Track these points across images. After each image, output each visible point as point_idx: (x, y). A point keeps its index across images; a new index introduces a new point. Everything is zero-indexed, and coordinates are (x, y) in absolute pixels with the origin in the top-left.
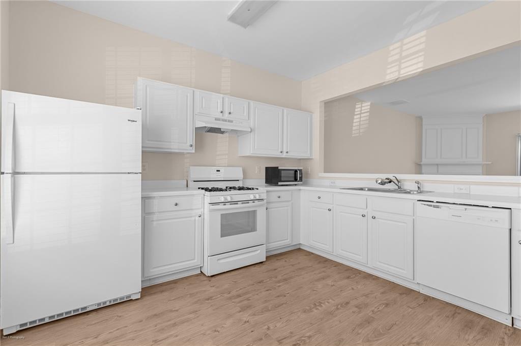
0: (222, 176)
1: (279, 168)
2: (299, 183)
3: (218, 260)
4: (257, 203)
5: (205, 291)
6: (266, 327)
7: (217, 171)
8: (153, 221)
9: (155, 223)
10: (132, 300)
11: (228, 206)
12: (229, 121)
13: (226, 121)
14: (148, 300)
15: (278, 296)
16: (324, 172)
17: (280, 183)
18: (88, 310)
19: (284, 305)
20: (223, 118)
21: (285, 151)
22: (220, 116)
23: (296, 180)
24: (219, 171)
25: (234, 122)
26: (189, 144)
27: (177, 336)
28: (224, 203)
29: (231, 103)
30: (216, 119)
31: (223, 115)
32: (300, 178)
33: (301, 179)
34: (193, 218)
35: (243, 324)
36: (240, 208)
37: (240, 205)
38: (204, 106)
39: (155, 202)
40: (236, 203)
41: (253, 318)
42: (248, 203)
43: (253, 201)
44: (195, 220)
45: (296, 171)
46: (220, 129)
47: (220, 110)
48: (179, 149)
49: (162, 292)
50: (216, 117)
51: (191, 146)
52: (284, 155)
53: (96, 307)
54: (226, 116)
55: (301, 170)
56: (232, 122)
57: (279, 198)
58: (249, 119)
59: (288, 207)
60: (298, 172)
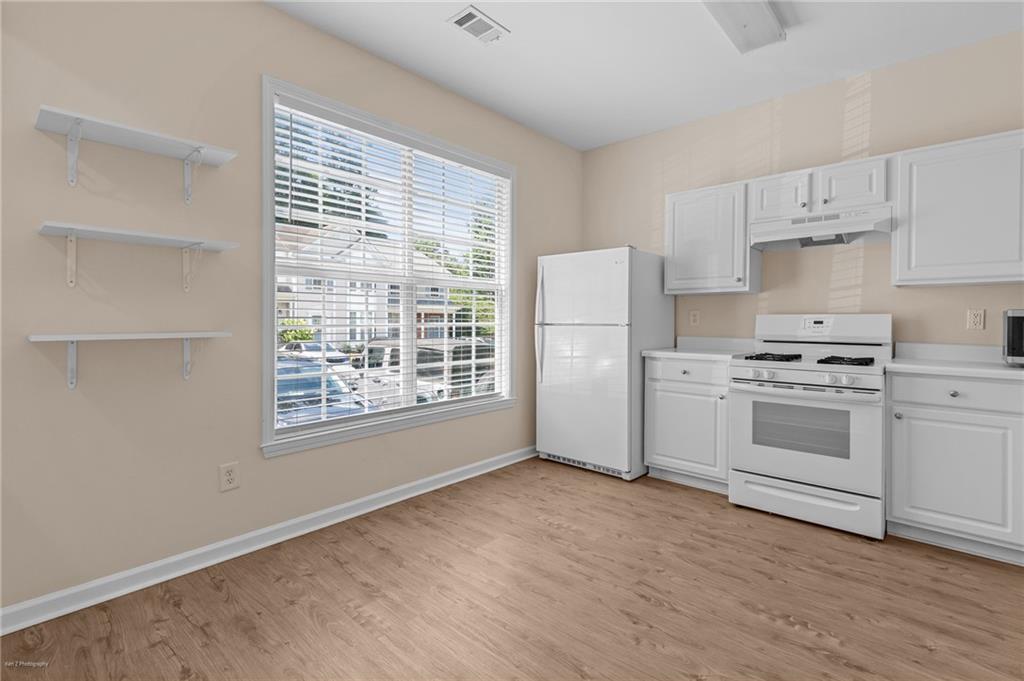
0: (826, 334)
3: (747, 482)
4: (848, 394)
5: (692, 511)
7: (815, 323)
8: (656, 390)
9: (659, 393)
10: (621, 478)
11: (769, 389)
12: (828, 218)
13: (818, 219)
14: (638, 488)
15: (761, 572)
18: (588, 467)
20: (812, 215)
22: (804, 213)
24: (821, 323)
25: (842, 215)
26: (736, 277)
27: (593, 517)
28: (761, 382)
29: (830, 180)
30: (795, 222)
31: (810, 211)
34: (713, 400)
36: (798, 398)
38: (765, 204)
39: (659, 364)
40: (790, 385)
41: (672, 557)
42: (824, 391)
43: (838, 388)
44: (716, 403)
46: (811, 238)
47: (803, 197)
48: (721, 287)
49: (657, 488)
50: (794, 217)
51: (739, 280)
53: (591, 468)
54: (819, 209)
56: (837, 217)
57: (953, 395)
58: (888, 198)
59: (1006, 428)
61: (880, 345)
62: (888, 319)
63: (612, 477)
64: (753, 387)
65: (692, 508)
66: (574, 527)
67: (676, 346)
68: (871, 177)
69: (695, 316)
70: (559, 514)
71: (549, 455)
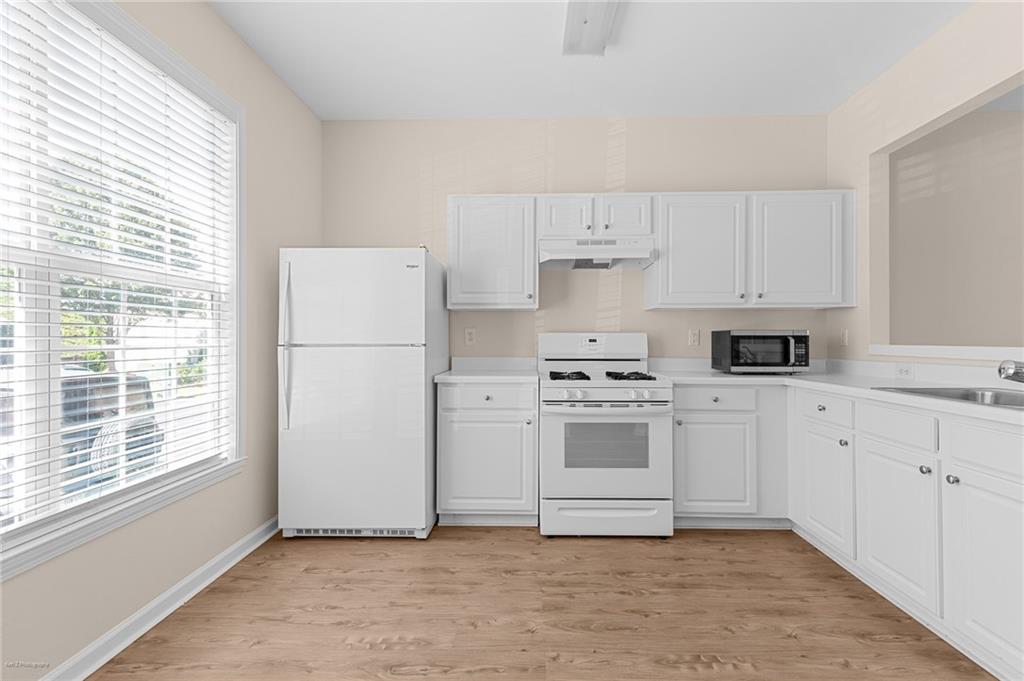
0: (601, 351)
1: (733, 334)
2: (796, 369)
3: (560, 509)
4: (647, 407)
5: (516, 557)
6: (555, 654)
7: (591, 341)
8: (452, 422)
9: (456, 425)
10: (414, 538)
11: (580, 409)
12: (608, 242)
13: (599, 243)
14: (434, 544)
15: (633, 611)
16: (891, 344)
17: (734, 369)
18: (363, 534)
19: (627, 632)
20: (595, 238)
21: (755, 291)
22: (587, 235)
23: (786, 361)
24: (595, 341)
25: (618, 242)
26: (526, 294)
27: (420, 608)
28: (573, 402)
29: (609, 207)
30: (579, 243)
31: (593, 234)
32: (798, 357)
33: (804, 360)
34: (519, 426)
35: (522, 633)
36: (606, 415)
37: (606, 409)
38: (554, 222)
40: (598, 404)
41: (548, 630)
42: (628, 406)
43: (640, 403)
44: (522, 428)
45: (785, 340)
46: (591, 260)
47: (586, 223)
48: (509, 304)
49: (460, 539)
50: (581, 238)
51: (530, 297)
52: (753, 303)
53: (371, 534)
54: (600, 233)
55: (802, 340)
56: (613, 242)
57: (715, 401)
58: (652, 232)
59: (745, 424)
60: (792, 341)
61: (639, 360)
62: (645, 335)
63: (405, 538)
64: (565, 408)
65: (516, 554)
66: (410, 637)
67: (450, 369)
68: (640, 209)
69: (470, 334)
70: (374, 623)
71: (299, 531)
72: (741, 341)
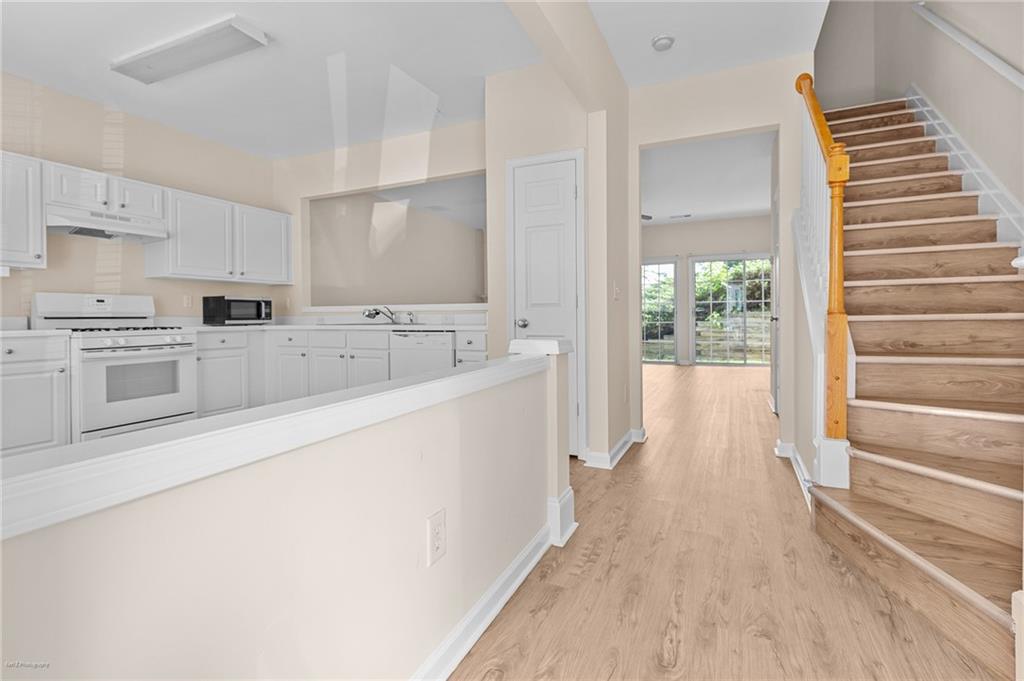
0: (109, 310)
1: (226, 298)
2: (265, 321)
4: (177, 348)
7: (98, 301)
11: (120, 354)
12: (121, 219)
13: (115, 218)
16: (313, 305)
17: (227, 322)
20: (108, 213)
21: (238, 270)
22: (103, 209)
23: (259, 316)
24: (103, 301)
25: (132, 220)
26: (32, 253)
28: (114, 349)
29: (124, 190)
30: (93, 214)
31: (108, 209)
32: (266, 314)
33: (269, 316)
34: (48, 375)
36: (145, 357)
37: (144, 351)
38: (65, 191)
40: (138, 348)
43: (171, 345)
44: (52, 378)
45: (258, 304)
46: (103, 230)
47: (101, 198)
50: (93, 210)
51: (39, 257)
52: (237, 278)
54: (115, 209)
55: (268, 304)
56: (128, 220)
57: (223, 342)
58: (163, 217)
59: (241, 356)
60: (263, 304)
61: (145, 318)
62: (151, 299)
64: (107, 354)
68: (153, 197)
72: (232, 304)
